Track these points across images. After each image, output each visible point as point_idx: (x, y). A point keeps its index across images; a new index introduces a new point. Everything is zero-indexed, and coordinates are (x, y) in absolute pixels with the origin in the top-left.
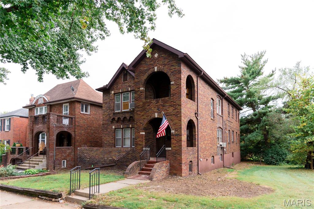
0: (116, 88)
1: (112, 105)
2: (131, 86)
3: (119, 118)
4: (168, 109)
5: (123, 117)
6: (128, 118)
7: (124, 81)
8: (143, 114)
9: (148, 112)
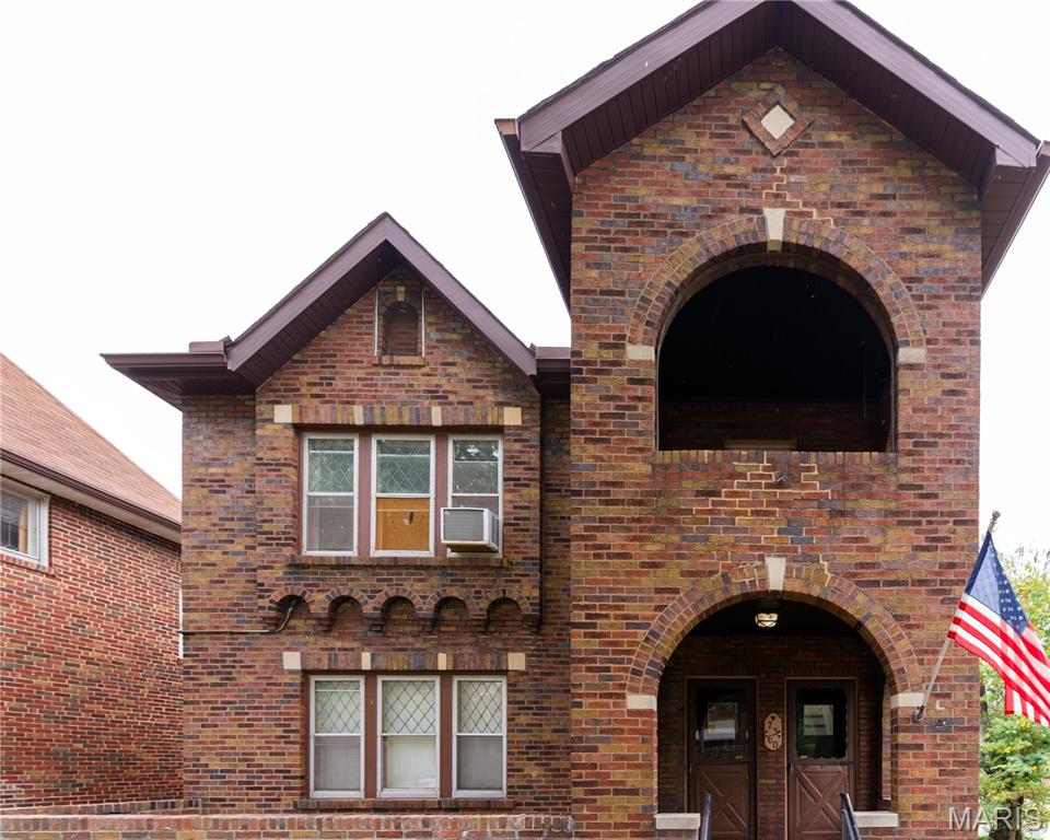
0: (316, 390)
1: (280, 502)
2: (452, 398)
3: (347, 599)
4: (875, 541)
5: (381, 598)
6: (425, 608)
7: (384, 351)
8: (655, 554)
9: (700, 547)
